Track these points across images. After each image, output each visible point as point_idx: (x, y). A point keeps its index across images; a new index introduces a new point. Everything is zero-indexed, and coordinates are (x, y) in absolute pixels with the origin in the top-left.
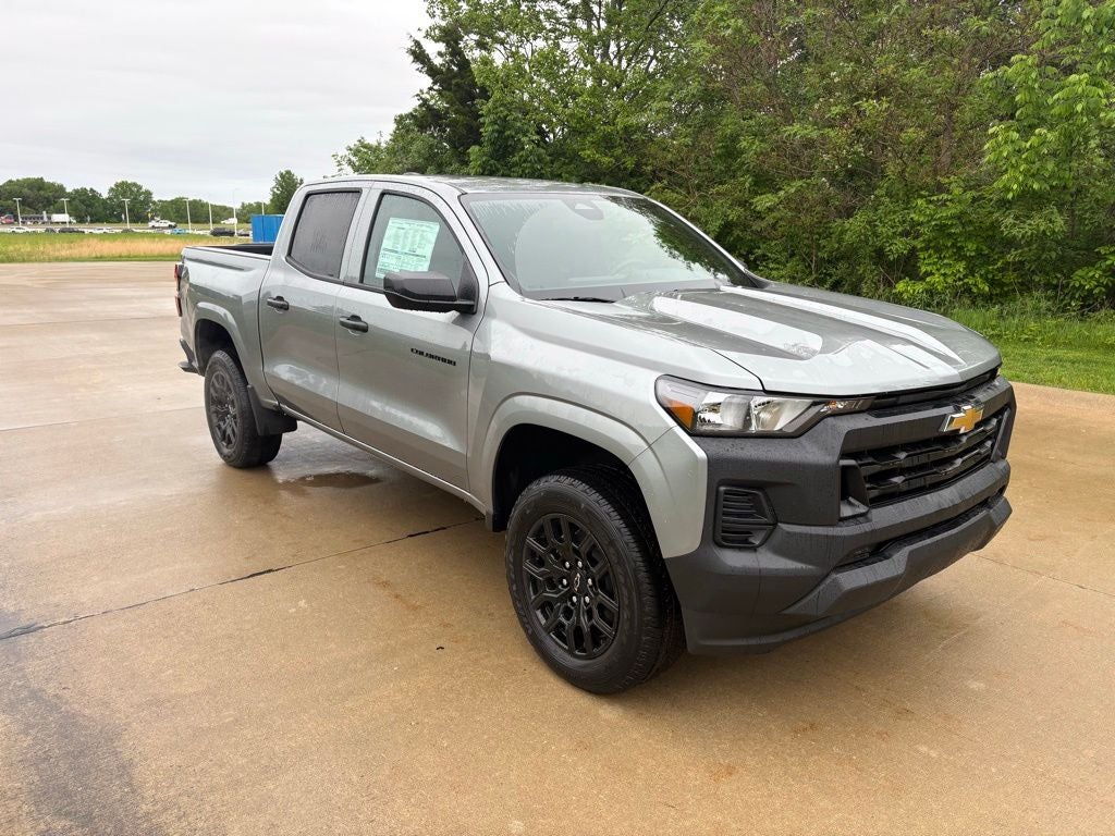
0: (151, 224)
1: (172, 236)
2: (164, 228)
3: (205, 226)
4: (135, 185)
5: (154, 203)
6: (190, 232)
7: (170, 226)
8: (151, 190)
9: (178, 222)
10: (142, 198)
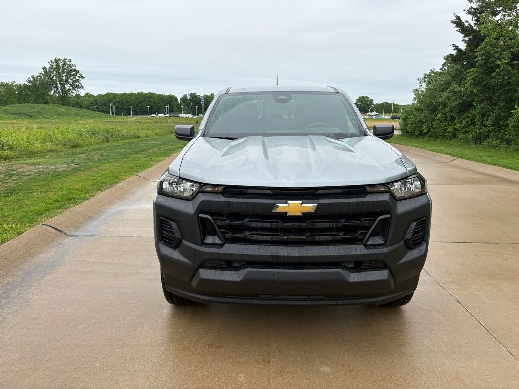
0: (368, 114)
1: (375, 119)
2: (373, 116)
3: (389, 114)
4: (367, 97)
5: (373, 105)
6: (383, 117)
7: (376, 115)
8: (373, 99)
9: (379, 113)
10: (369, 103)
